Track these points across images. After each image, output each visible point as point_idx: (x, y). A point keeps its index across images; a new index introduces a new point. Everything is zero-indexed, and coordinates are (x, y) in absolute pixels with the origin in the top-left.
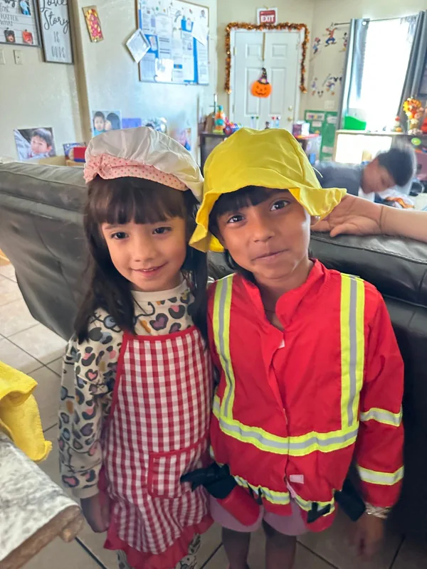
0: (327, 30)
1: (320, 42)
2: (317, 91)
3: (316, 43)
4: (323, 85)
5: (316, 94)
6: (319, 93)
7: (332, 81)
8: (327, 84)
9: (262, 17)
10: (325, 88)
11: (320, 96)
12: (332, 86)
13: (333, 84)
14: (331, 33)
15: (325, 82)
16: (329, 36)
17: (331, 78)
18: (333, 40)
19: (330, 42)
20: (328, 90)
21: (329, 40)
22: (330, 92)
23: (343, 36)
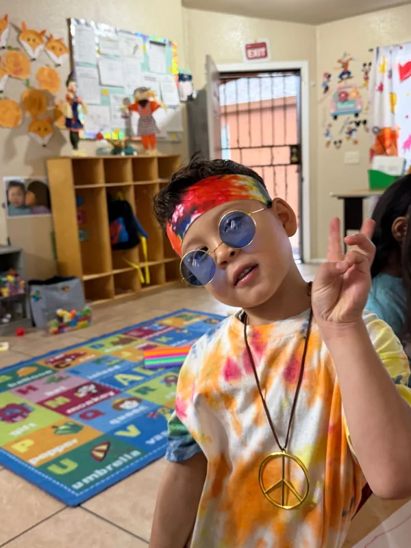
0: (340, 61)
1: (332, 78)
2: (333, 141)
3: (326, 79)
4: (341, 131)
5: (332, 144)
6: (335, 143)
7: (353, 126)
8: (346, 130)
9: (250, 51)
10: (344, 136)
11: (338, 148)
12: (354, 133)
13: (354, 130)
14: (345, 65)
15: (343, 127)
16: (341, 70)
17: (351, 123)
18: (349, 73)
19: (345, 76)
20: (348, 138)
21: (343, 74)
22: (351, 141)
23: (362, 67)
